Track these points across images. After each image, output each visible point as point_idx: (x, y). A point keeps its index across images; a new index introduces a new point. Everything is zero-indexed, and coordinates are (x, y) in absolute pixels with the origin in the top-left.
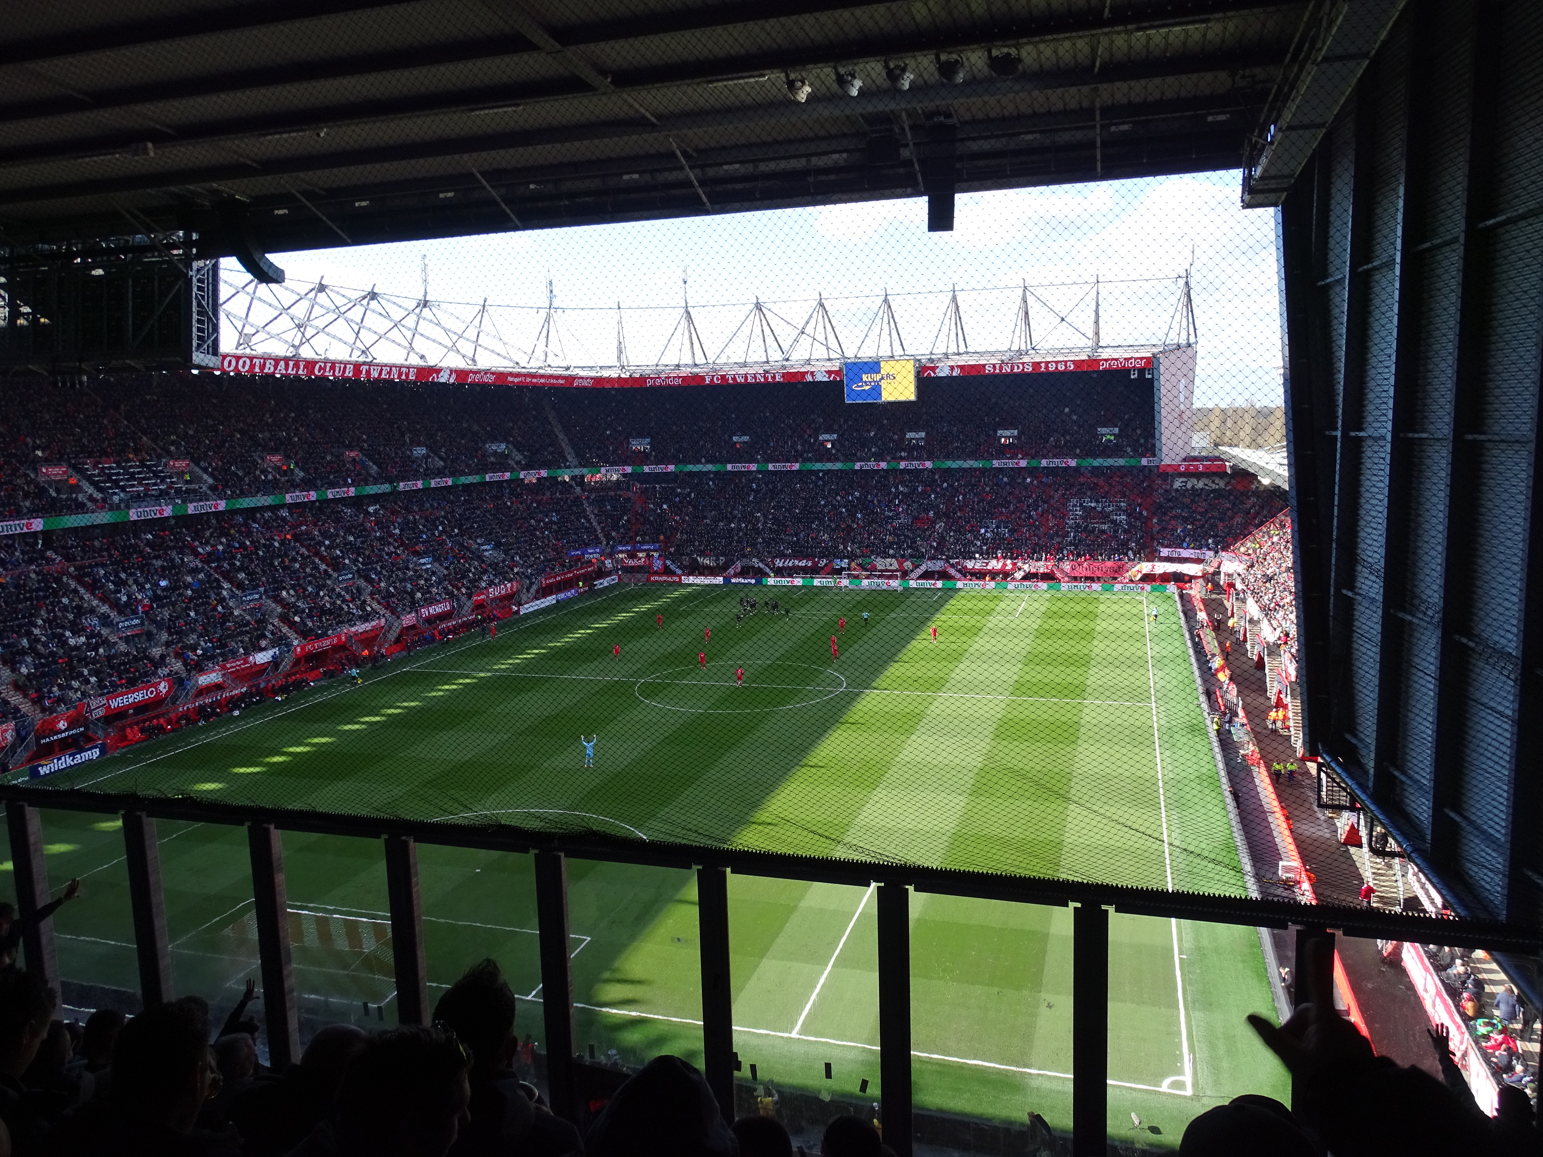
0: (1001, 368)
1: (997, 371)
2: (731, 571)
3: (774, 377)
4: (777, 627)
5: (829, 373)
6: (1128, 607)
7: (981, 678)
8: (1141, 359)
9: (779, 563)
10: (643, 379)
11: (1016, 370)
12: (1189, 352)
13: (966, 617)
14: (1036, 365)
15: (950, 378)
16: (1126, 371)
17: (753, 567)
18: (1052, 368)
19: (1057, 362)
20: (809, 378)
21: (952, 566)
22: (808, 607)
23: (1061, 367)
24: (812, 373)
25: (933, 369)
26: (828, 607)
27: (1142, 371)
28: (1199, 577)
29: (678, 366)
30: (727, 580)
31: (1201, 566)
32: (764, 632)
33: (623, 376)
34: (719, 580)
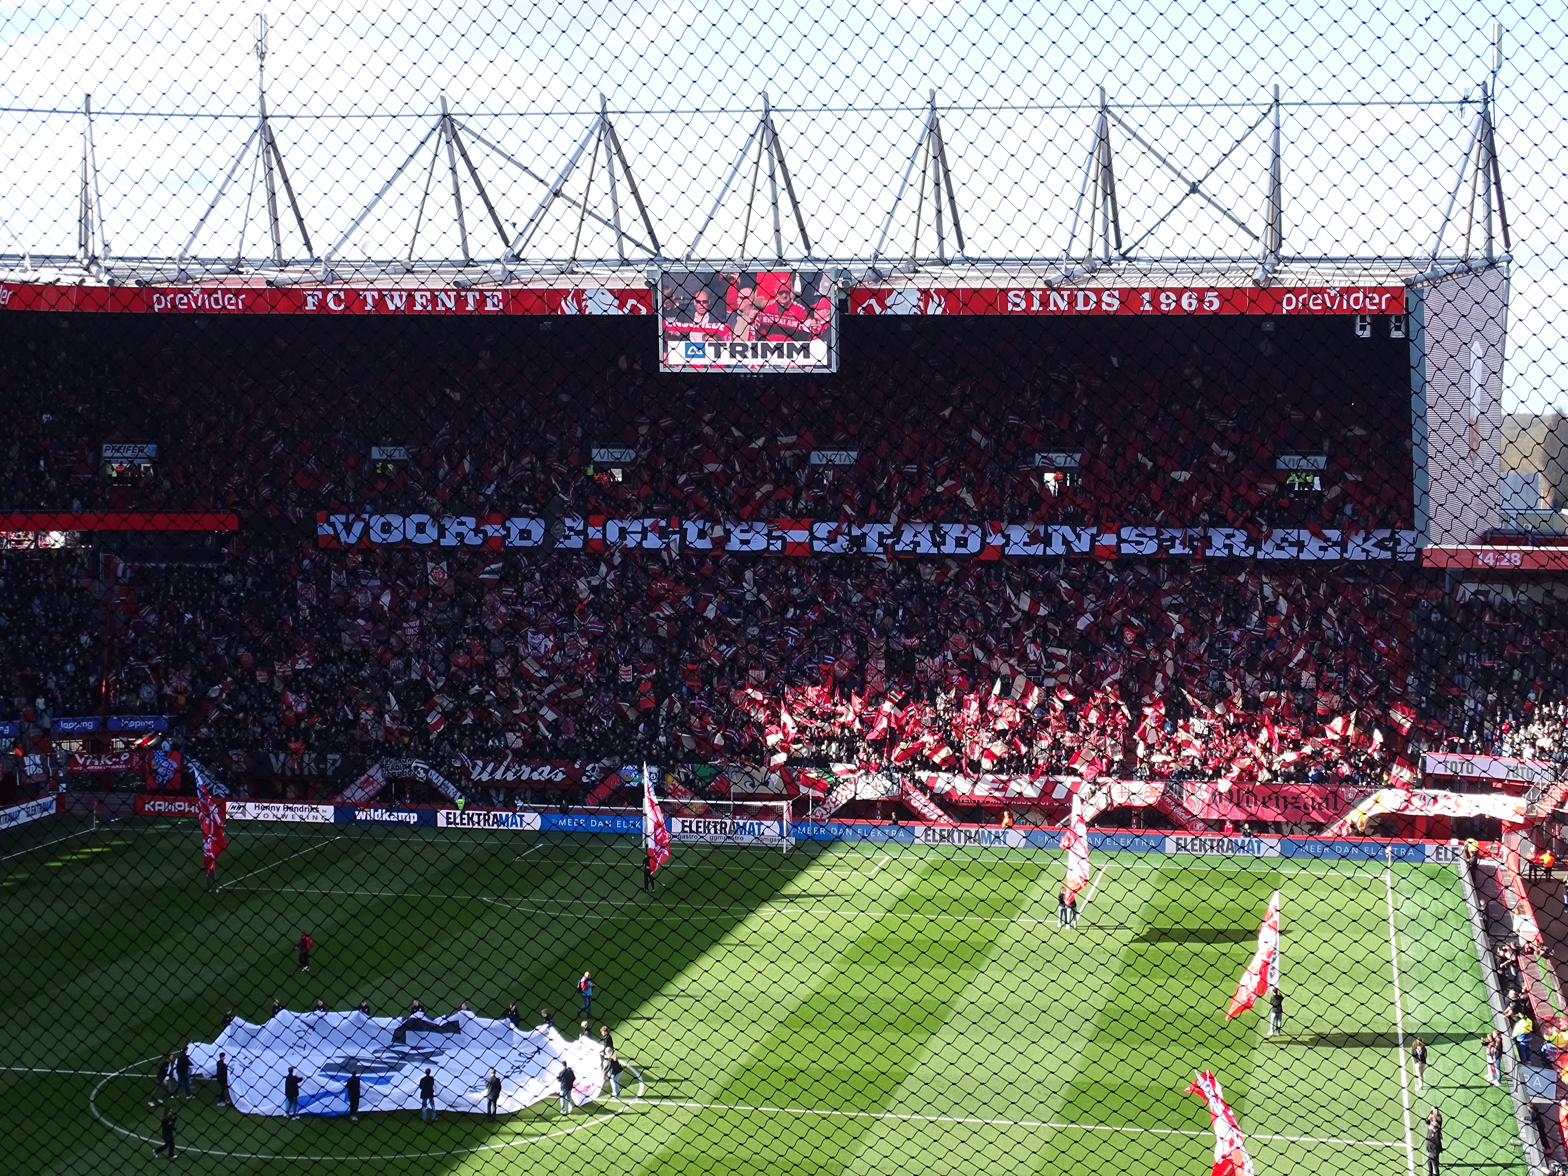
0: (1045, 302)
1: (1036, 306)
2: (355, 793)
3: (481, 302)
4: (468, 939)
5: (621, 296)
6: (1337, 899)
7: (981, 1074)
8: (1380, 290)
9: (482, 773)
10: (145, 289)
11: (1080, 307)
12: (1491, 278)
13: (945, 920)
14: (1129, 296)
15: (919, 321)
16: (1346, 320)
17: (413, 780)
18: (1167, 304)
19: (1179, 292)
20: (569, 308)
21: (924, 788)
22: (549, 887)
23: (1188, 303)
24: (579, 294)
25: (881, 296)
26: (602, 888)
27: (1380, 321)
28: (1514, 827)
29: (239, 261)
30: (344, 813)
31: (1521, 802)
32: (434, 950)
33: (90, 282)
34: (327, 813)
